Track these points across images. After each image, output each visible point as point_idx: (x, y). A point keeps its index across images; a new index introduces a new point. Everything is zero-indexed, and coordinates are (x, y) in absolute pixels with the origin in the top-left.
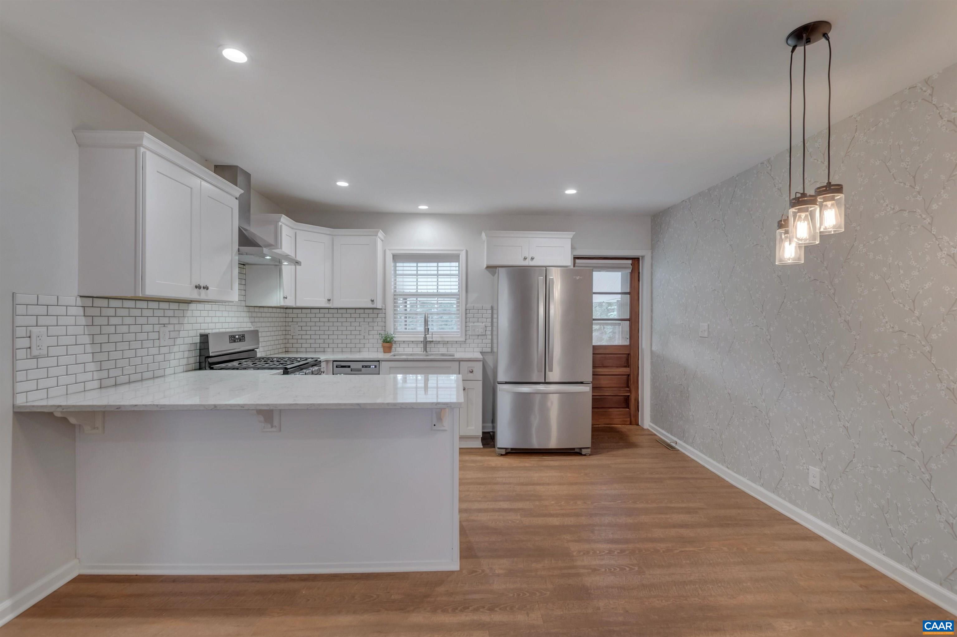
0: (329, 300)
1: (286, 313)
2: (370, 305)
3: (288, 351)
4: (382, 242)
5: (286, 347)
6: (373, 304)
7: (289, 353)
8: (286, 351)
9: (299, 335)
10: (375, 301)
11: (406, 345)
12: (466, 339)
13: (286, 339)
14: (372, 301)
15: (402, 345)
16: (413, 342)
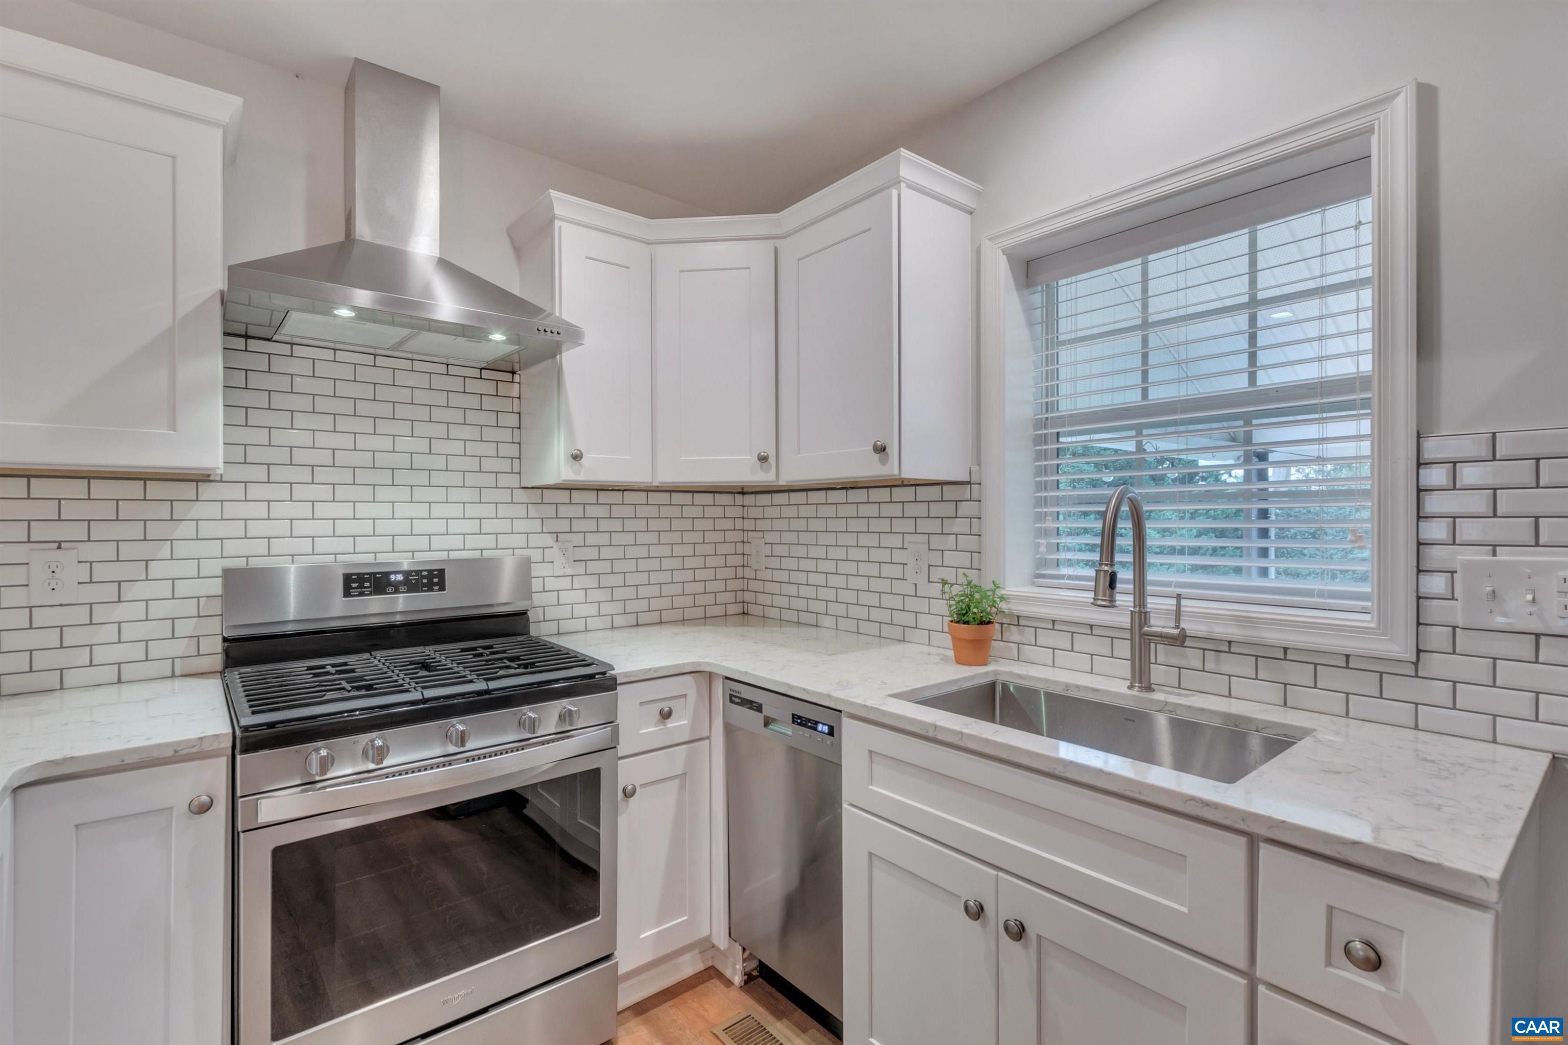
0: (763, 459)
1: (743, 506)
2: (872, 469)
3: (747, 614)
4: (969, 216)
5: (743, 602)
6: (884, 462)
7: (750, 617)
8: (744, 613)
9: (766, 568)
10: (893, 451)
11: (1063, 641)
12: (1419, 651)
13: (743, 578)
14: (881, 450)
15: (1046, 638)
16: (1091, 626)
